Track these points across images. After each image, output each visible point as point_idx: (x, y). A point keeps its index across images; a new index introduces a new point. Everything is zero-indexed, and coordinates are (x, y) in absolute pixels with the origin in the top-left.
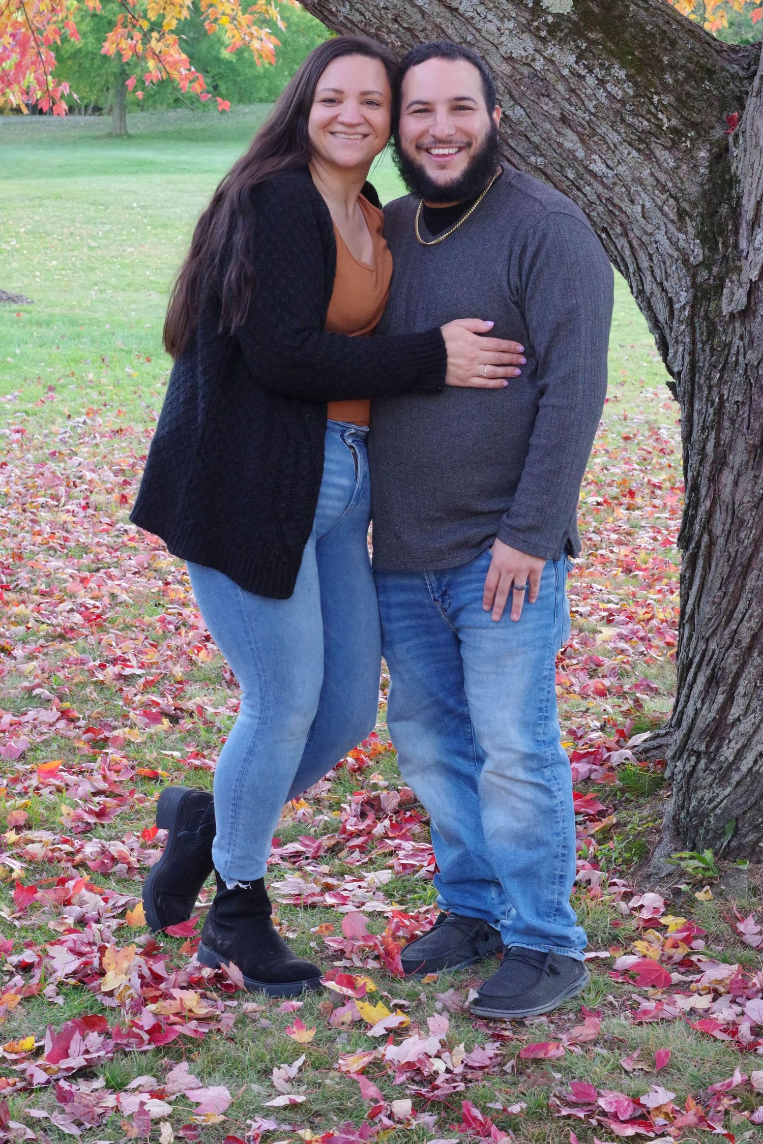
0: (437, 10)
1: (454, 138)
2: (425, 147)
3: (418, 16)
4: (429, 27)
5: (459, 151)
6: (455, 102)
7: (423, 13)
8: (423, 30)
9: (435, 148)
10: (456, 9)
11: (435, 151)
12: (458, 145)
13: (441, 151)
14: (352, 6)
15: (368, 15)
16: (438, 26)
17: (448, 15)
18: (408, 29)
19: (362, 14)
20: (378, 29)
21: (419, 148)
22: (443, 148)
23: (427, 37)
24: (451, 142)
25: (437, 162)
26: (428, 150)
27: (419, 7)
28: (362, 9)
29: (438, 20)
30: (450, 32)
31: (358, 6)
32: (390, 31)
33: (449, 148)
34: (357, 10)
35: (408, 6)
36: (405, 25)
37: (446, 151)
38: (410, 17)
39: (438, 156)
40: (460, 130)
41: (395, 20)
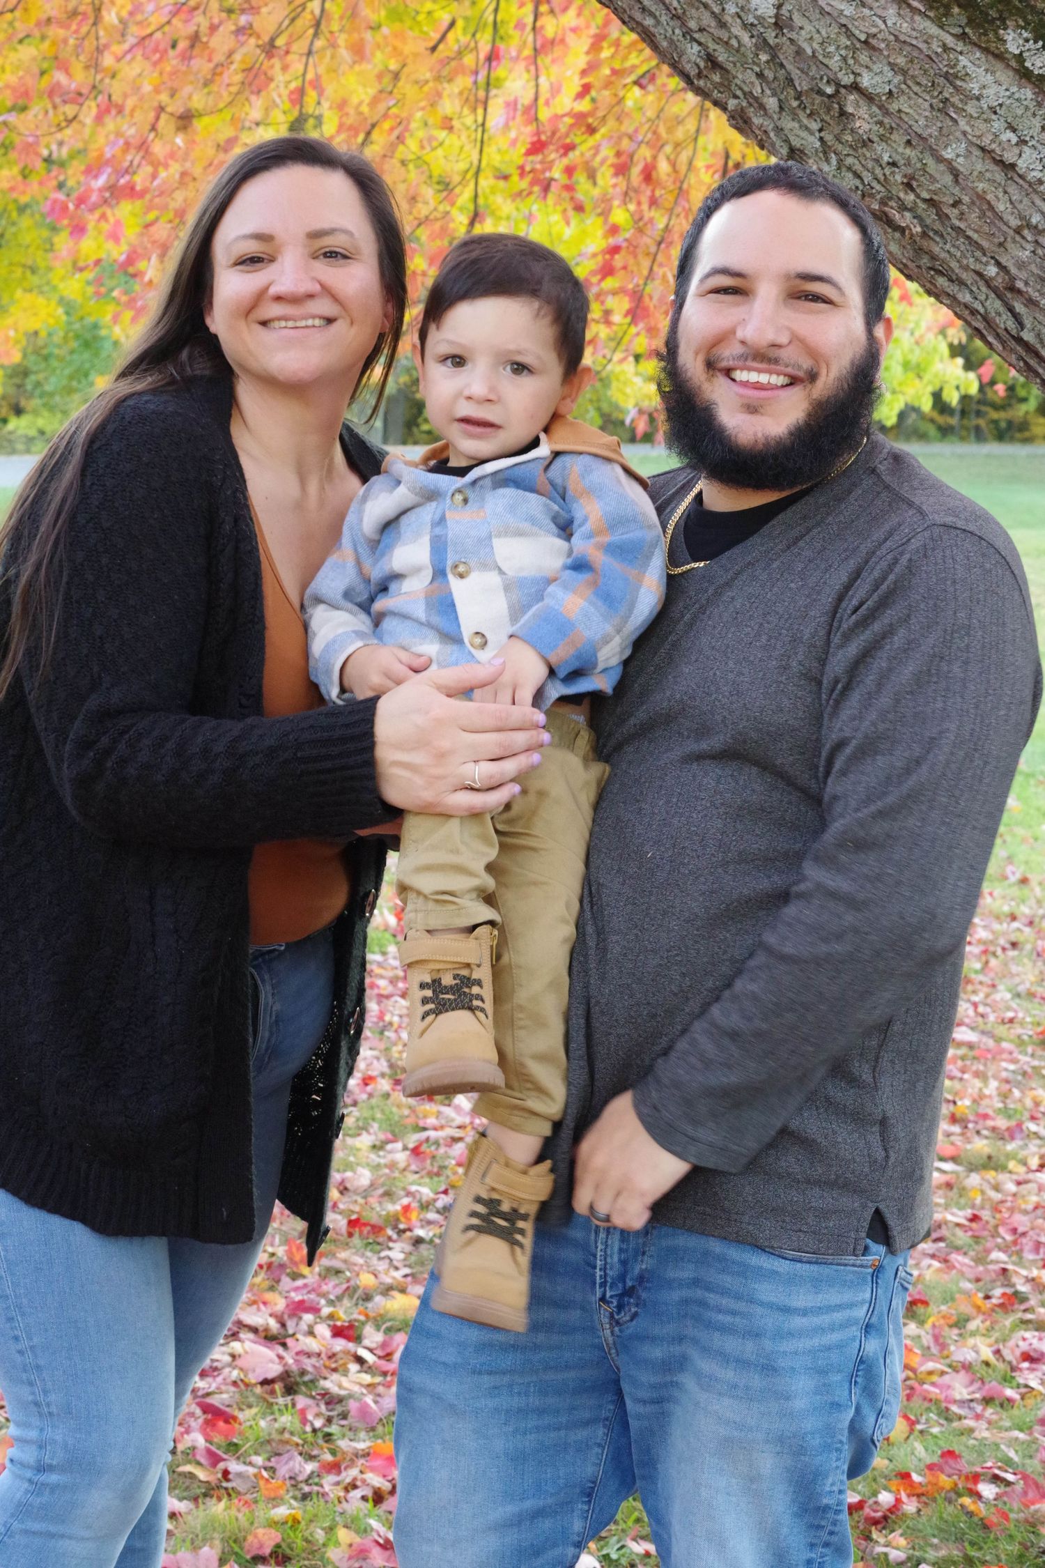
0: (979, 167)
1: (784, 354)
2: (724, 364)
3: (948, 179)
4: (966, 199)
5: (791, 384)
6: (798, 282)
7: (956, 174)
8: (956, 204)
9: (742, 369)
10: (1013, 166)
11: (741, 375)
12: (789, 370)
13: (753, 377)
14: (840, 161)
15: (867, 177)
16: (981, 197)
17: (999, 176)
18: (931, 202)
19: (858, 176)
20: (883, 203)
21: (710, 365)
22: (759, 371)
23: (962, 216)
24: (776, 361)
25: (741, 396)
26: (728, 372)
27: (949, 162)
28: (858, 167)
29: (980, 186)
30: (1001, 207)
31: (849, 161)
32: (903, 208)
33: (770, 372)
34: (849, 169)
35: (930, 161)
36: (925, 195)
37: (764, 378)
38: (933, 179)
39: (745, 384)
40: (796, 339)
41: (909, 186)
